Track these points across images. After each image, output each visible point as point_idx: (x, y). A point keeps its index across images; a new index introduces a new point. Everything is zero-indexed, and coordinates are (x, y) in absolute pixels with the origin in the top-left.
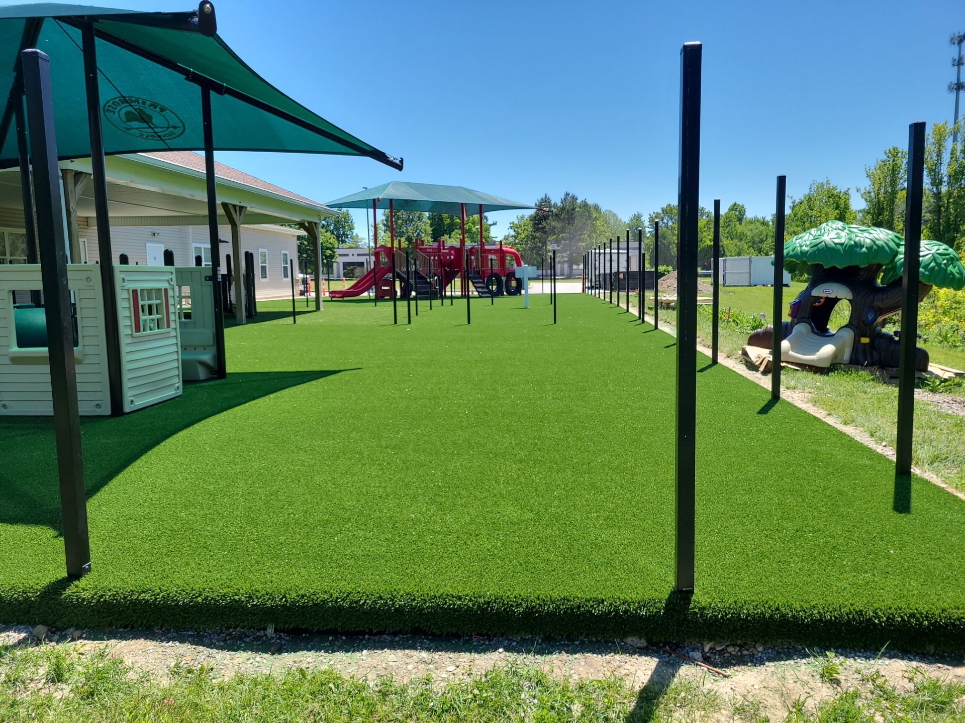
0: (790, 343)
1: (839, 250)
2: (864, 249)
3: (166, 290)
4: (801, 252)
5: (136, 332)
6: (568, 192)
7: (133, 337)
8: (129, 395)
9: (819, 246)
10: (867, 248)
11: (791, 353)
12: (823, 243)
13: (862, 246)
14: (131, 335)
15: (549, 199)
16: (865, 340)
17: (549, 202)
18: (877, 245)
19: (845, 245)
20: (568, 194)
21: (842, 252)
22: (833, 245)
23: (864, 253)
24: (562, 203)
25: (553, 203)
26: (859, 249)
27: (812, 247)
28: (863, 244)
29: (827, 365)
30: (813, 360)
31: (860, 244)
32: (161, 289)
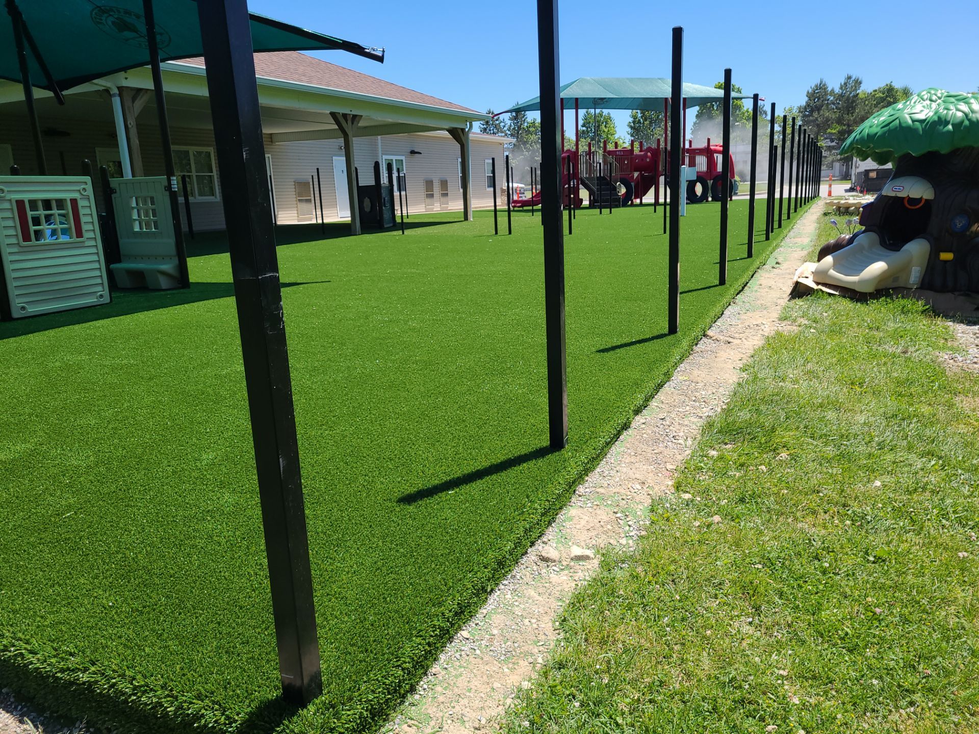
0: (834, 259)
1: (916, 130)
2: (950, 127)
3: (74, 202)
4: (868, 134)
5: (24, 241)
6: (851, 74)
7: (20, 246)
8: (17, 302)
9: (891, 125)
10: (953, 125)
11: (832, 272)
12: (897, 121)
13: (947, 123)
14: (18, 244)
15: (824, 85)
16: (947, 256)
17: (825, 89)
18: (969, 120)
19: (927, 121)
20: (849, 78)
21: (921, 132)
22: (910, 122)
23: (948, 132)
24: (841, 88)
25: (829, 89)
26: (941, 127)
27: (882, 128)
28: (948, 119)
29: (869, 289)
30: (854, 283)
31: (945, 120)
32: (65, 200)
